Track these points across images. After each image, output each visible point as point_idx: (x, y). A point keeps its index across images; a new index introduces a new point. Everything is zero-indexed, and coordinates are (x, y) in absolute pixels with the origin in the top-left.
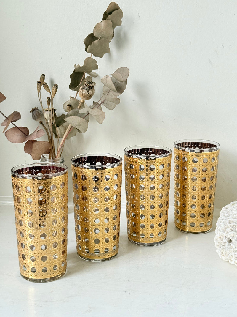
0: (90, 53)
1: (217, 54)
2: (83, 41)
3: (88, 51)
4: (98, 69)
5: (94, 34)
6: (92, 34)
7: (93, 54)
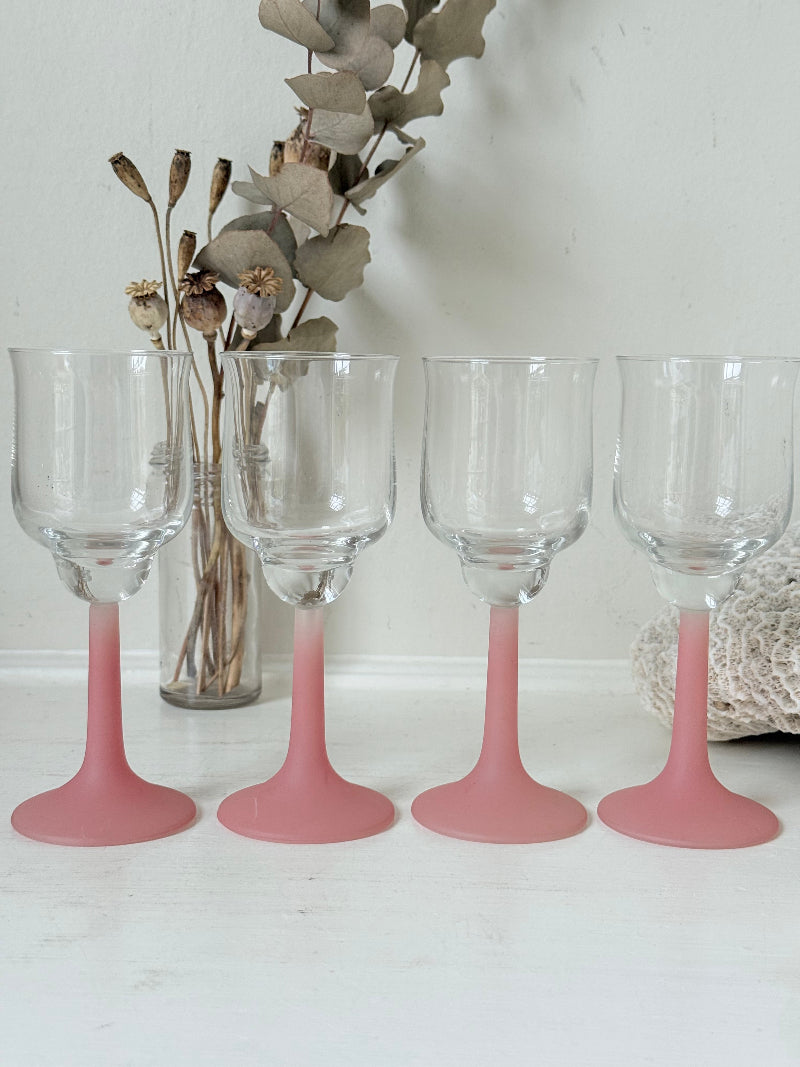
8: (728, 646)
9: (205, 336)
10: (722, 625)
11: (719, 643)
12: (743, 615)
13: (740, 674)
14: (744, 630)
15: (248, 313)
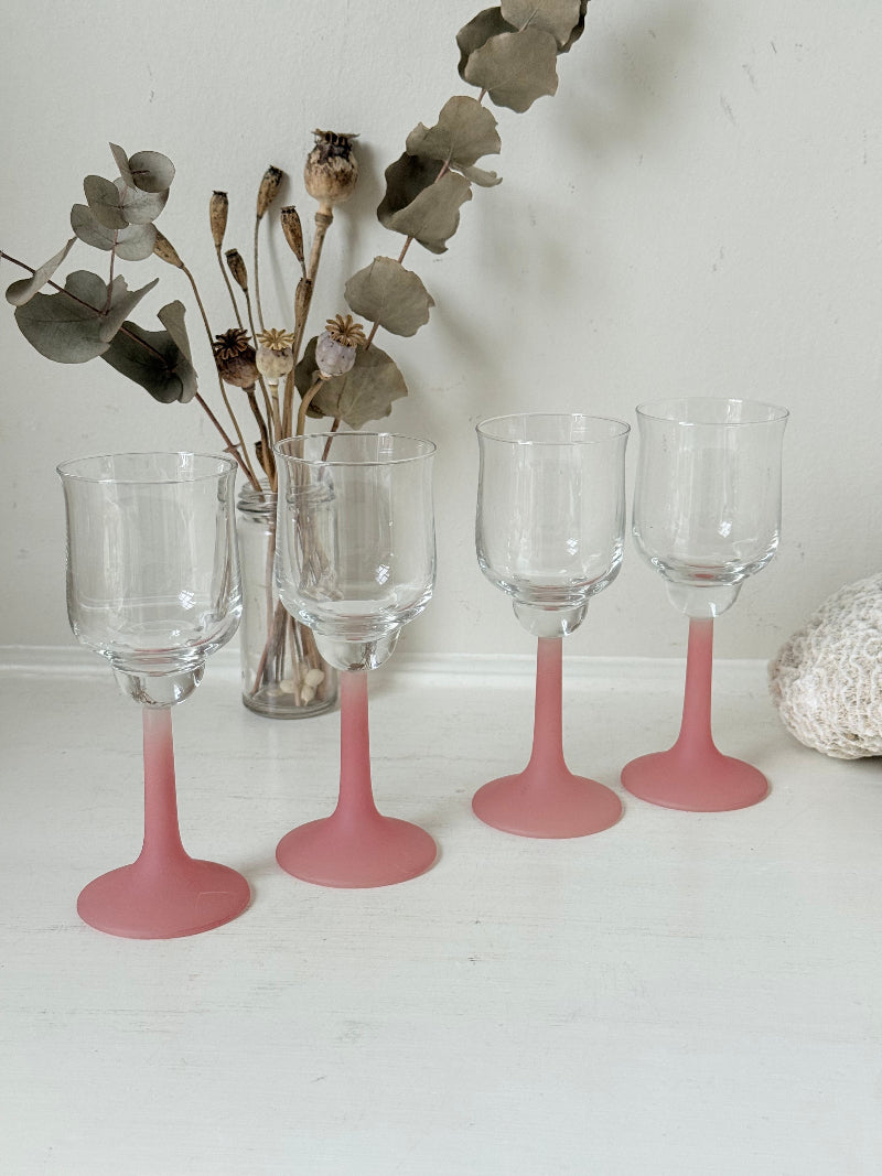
0: (478, 85)
1: (752, 79)
2: (457, 32)
3: (466, 74)
4: (498, 153)
5: (503, 13)
6: (498, 10)
7: (487, 93)
8: (858, 685)
9: (244, 389)
10: (855, 665)
11: (851, 682)
12: (873, 658)
13: (869, 714)
14: (874, 673)
15: (338, 362)
